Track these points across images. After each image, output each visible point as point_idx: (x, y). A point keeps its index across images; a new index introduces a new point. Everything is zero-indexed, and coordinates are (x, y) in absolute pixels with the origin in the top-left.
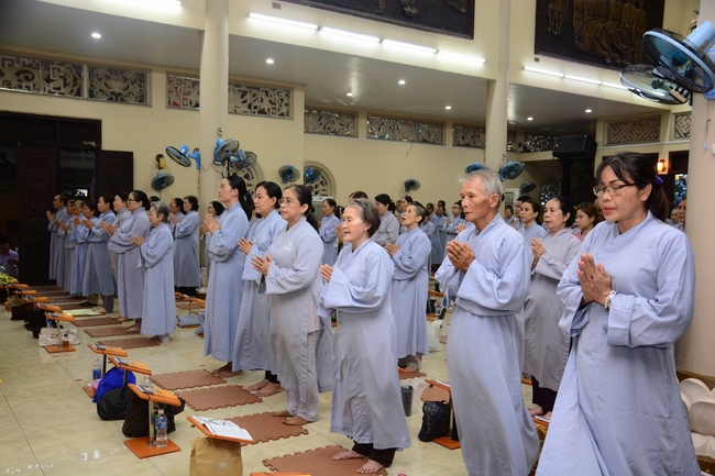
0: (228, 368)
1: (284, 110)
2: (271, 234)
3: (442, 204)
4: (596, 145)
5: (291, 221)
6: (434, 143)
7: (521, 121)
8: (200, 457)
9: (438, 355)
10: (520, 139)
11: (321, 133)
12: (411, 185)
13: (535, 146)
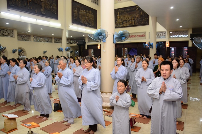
0: (6, 101)
1: (12, 35)
2: (16, 70)
3: (53, 56)
4: (85, 42)
5: (21, 68)
6: (50, 42)
7: (69, 37)
8: (7, 123)
9: (55, 92)
10: (69, 41)
11: (22, 40)
12: (45, 52)
13: (73, 42)
